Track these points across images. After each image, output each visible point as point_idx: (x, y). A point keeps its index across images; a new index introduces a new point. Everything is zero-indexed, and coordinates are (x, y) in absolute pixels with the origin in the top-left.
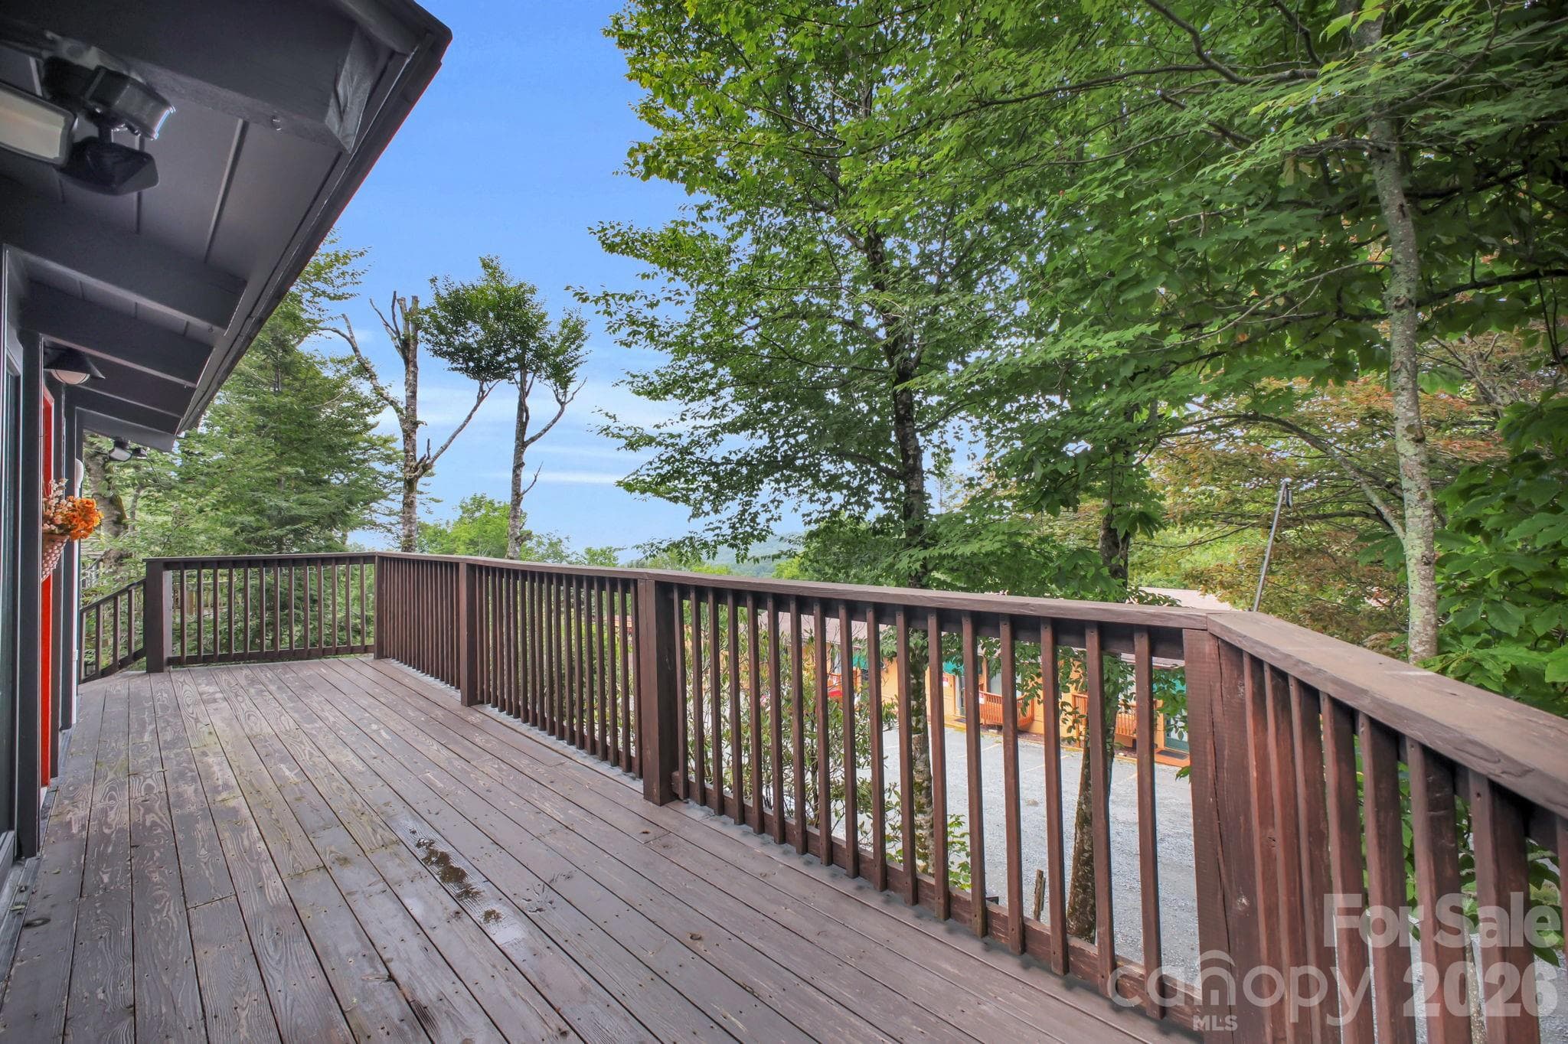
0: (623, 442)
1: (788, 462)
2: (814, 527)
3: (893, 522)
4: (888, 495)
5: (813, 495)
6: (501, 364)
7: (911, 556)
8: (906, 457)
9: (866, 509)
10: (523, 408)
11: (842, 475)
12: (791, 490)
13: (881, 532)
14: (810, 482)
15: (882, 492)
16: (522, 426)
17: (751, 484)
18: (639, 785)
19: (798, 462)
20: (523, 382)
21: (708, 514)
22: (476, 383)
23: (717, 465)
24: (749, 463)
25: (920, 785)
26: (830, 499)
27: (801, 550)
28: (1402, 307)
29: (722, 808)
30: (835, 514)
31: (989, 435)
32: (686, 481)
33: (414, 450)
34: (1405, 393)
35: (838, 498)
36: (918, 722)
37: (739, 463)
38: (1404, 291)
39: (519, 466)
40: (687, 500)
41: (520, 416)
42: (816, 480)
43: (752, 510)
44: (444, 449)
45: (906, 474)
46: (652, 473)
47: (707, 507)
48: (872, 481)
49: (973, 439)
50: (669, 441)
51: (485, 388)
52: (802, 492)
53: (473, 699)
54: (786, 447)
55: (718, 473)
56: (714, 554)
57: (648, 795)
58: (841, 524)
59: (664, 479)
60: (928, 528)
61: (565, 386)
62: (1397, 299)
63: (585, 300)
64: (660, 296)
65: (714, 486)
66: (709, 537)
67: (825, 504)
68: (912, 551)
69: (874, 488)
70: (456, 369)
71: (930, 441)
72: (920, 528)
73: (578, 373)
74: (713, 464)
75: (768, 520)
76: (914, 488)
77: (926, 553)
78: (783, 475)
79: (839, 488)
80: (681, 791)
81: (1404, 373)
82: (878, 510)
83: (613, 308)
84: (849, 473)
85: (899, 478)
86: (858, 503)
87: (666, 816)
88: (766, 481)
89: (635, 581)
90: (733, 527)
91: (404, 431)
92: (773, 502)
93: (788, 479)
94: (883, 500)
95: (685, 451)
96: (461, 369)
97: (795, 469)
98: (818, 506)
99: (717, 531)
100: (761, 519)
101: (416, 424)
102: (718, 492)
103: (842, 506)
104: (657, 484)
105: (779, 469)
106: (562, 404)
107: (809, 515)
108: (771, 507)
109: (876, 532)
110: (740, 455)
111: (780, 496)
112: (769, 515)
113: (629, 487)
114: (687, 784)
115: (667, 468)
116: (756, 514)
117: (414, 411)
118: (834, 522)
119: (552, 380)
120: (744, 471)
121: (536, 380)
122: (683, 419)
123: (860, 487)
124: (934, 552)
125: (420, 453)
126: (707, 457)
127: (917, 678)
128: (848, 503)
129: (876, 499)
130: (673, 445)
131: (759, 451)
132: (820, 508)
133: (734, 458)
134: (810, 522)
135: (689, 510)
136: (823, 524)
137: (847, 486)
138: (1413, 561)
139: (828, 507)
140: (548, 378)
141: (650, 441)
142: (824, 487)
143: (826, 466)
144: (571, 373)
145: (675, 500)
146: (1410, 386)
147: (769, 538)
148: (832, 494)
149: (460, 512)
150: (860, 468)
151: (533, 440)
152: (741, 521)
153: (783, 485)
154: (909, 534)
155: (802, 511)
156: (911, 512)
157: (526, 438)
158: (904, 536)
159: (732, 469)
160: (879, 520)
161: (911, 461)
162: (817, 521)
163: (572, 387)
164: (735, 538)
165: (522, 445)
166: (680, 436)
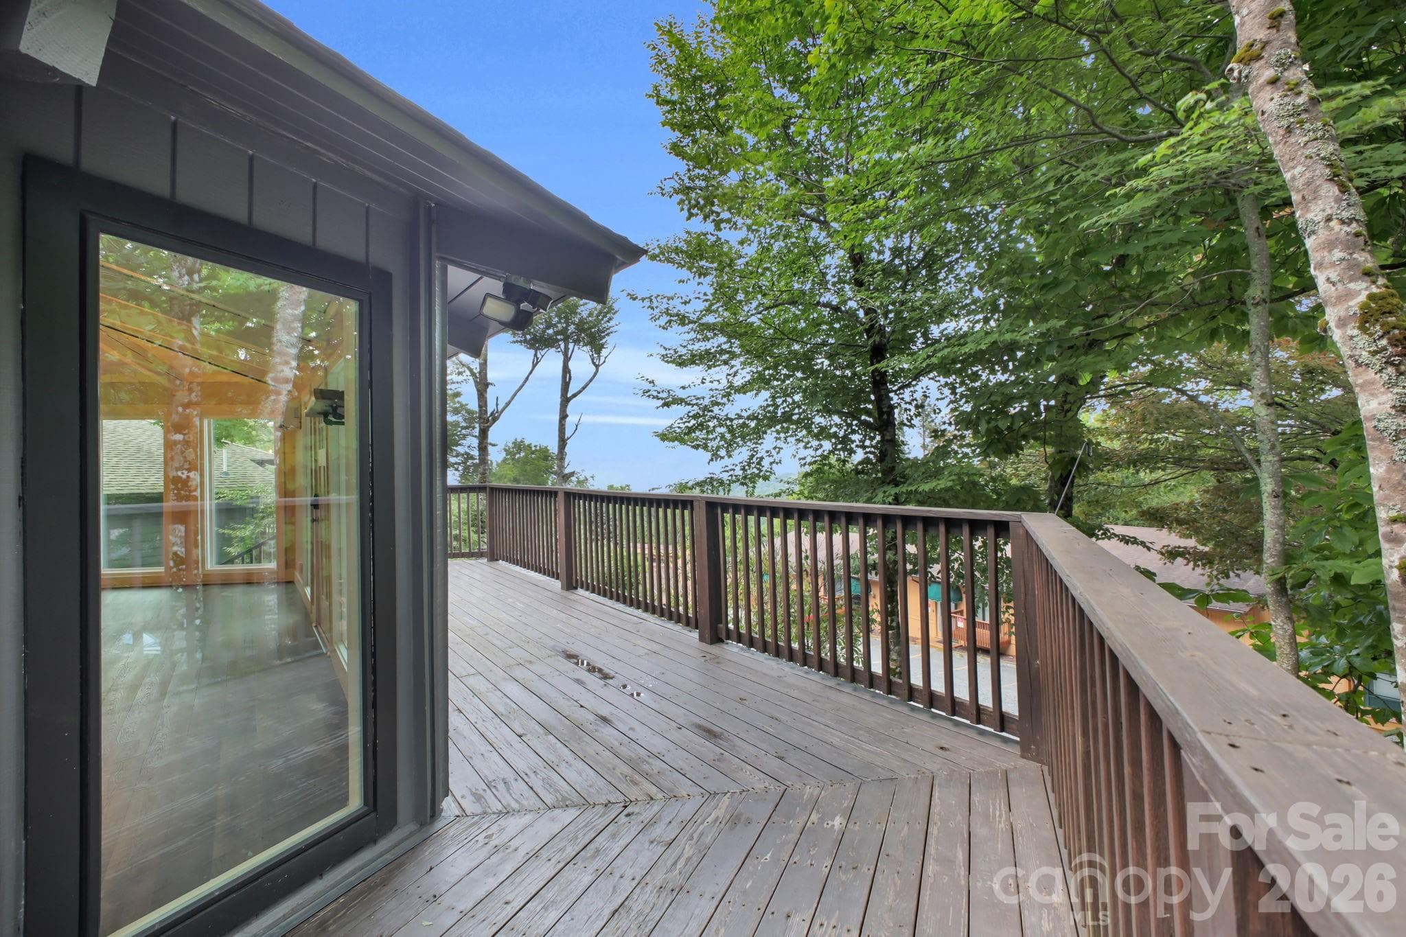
0: (660, 402)
1: (787, 417)
2: (808, 469)
3: (872, 464)
4: (867, 443)
5: (809, 442)
6: (550, 337)
7: (885, 492)
8: (881, 413)
9: (850, 454)
10: (566, 370)
11: (831, 426)
12: (789, 439)
13: (862, 472)
14: (804, 432)
15: (862, 441)
16: (566, 386)
17: (758, 434)
18: (695, 635)
19: (795, 417)
20: (567, 348)
21: (722, 458)
22: (533, 352)
23: (731, 420)
24: (756, 418)
25: (894, 670)
26: (821, 446)
27: (797, 488)
28: (1257, 304)
29: (751, 643)
30: (825, 457)
31: (954, 393)
32: (708, 433)
33: (486, 406)
34: (1259, 369)
35: (827, 445)
36: (892, 621)
37: (748, 418)
38: (1259, 293)
39: (563, 417)
40: (705, 447)
41: (564, 377)
42: (810, 432)
43: (759, 456)
44: (508, 404)
45: (881, 426)
46: (682, 425)
47: (722, 453)
48: (854, 432)
49: (940, 396)
50: (694, 402)
51: (539, 356)
52: (798, 441)
53: (571, 585)
54: (785, 405)
55: (732, 426)
56: (729, 491)
57: (702, 639)
58: (831, 466)
59: (691, 430)
60: (898, 469)
61: (598, 351)
62: (1254, 298)
63: (634, 299)
64: (692, 296)
65: (728, 436)
66: (725, 476)
67: (817, 449)
68: (885, 488)
69: (856, 437)
70: (517, 342)
71: (902, 399)
72: (893, 469)
73: (610, 341)
74: (728, 419)
75: (771, 463)
76: (888, 437)
77: (897, 490)
78: (782, 427)
79: (829, 437)
80: (723, 636)
81: (1258, 354)
82: (859, 455)
83: (655, 304)
84: (836, 425)
85: (876, 429)
86: (844, 449)
87: (715, 649)
88: (769, 431)
89: (692, 502)
90: (743, 469)
91: (478, 390)
92: (775, 448)
93: (786, 430)
94: (864, 447)
95: (705, 409)
96: (521, 342)
97: (793, 422)
98: (811, 452)
99: (732, 472)
100: (766, 463)
101: (487, 385)
102: (731, 440)
103: (830, 452)
104: (685, 434)
105: (780, 422)
106: (597, 366)
107: (804, 459)
108: (774, 452)
109: (857, 472)
110: (749, 412)
111: (780, 444)
112: (771, 459)
113: (664, 437)
114: (728, 630)
115: (693, 422)
116: (762, 458)
117: (486, 374)
118: (825, 465)
119: (588, 348)
120: (753, 424)
121: (576, 347)
122: (703, 383)
123: (845, 436)
124: (903, 489)
125: (491, 408)
126: (723, 414)
127: (891, 587)
128: (835, 449)
129: (857, 446)
130: (697, 404)
131: (764, 408)
132: (813, 453)
133: (745, 414)
134: (805, 464)
135: (709, 455)
136: (815, 466)
137: (835, 435)
138: (1266, 494)
139: (819, 452)
140: (585, 345)
141: (680, 401)
142: (817, 437)
143: (818, 419)
144: (604, 341)
145: (696, 447)
146: (1263, 364)
147: (772, 477)
148: (822, 442)
149: (504, 454)
150: (845, 421)
151: (574, 396)
152: (749, 464)
153: (782, 435)
154: (883, 474)
155: (798, 456)
156: (885, 456)
157: (569, 395)
158: (880, 475)
159: (744, 423)
160: (860, 463)
161: (885, 417)
162: (810, 464)
163: (604, 352)
164: (745, 478)
165: (565, 400)
166: (703, 398)
